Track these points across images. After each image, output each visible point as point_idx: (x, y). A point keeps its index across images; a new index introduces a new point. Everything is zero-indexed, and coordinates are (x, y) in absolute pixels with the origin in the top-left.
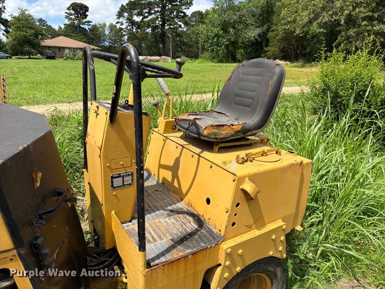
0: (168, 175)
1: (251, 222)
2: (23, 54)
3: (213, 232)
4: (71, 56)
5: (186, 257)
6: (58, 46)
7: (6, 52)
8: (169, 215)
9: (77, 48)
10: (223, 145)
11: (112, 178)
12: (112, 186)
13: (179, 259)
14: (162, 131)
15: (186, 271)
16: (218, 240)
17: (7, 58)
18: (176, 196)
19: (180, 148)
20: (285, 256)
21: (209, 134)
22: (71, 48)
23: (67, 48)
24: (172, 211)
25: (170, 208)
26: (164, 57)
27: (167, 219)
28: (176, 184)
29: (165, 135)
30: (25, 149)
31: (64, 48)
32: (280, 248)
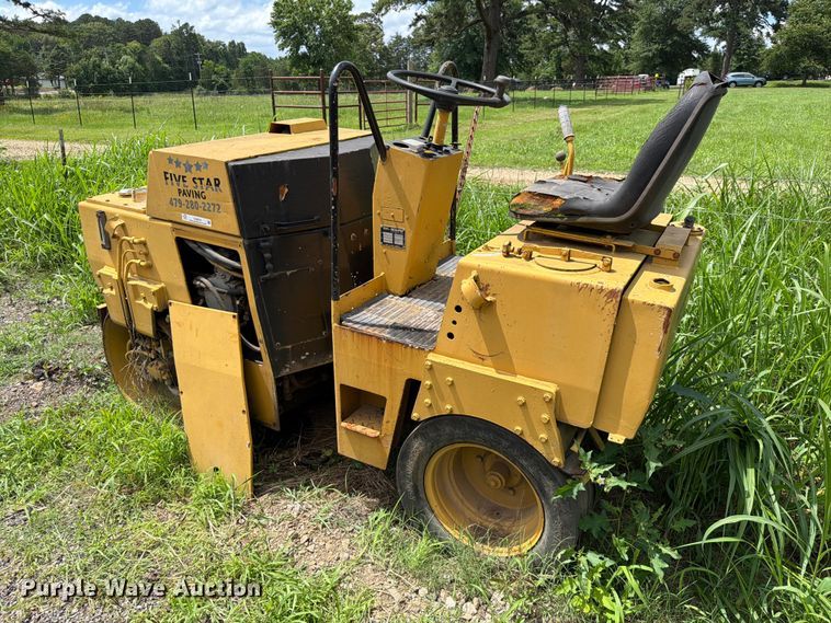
1: (484, 351)
5: (378, 338)
7: (756, 73)
11: (382, 229)
12: (382, 241)
13: (371, 336)
15: (379, 359)
16: (427, 345)
20: (558, 460)
32: (543, 436)
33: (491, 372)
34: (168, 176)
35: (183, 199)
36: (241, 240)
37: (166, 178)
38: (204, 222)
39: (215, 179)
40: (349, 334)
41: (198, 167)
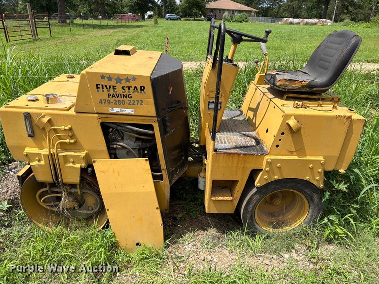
0: (251, 114)
1: (293, 149)
2: (190, 16)
3: (264, 149)
4: (229, 18)
5: (239, 154)
6: (219, 8)
7: (177, 15)
8: (241, 136)
9: (236, 11)
10: (291, 95)
11: (209, 102)
12: (209, 108)
13: (235, 154)
14: (256, 83)
15: (238, 163)
16: (264, 153)
17: (177, 20)
18: (252, 128)
19: (263, 94)
20: (322, 186)
21: (281, 85)
22: (231, 10)
23: (228, 10)
24: (244, 134)
25: (244, 133)
26: (324, 20)
27: (239, 137)
28: (254, 121)
29: (257, 86)
30: (167, 74)
31: (224, 10)
32: (318, 178)
33: (296, 158)
34: (101, 86)
35: (112, 99)
36: (156, 119)
37: (98, 88)
38: (129, 111)
39: (141, 87)
40: (222, 156)
41: (128, 80)
